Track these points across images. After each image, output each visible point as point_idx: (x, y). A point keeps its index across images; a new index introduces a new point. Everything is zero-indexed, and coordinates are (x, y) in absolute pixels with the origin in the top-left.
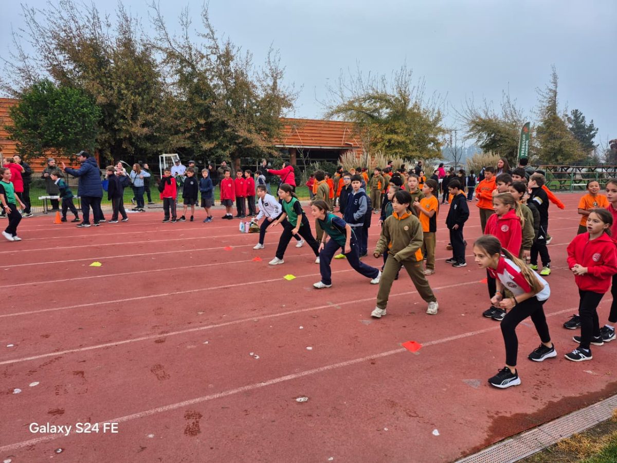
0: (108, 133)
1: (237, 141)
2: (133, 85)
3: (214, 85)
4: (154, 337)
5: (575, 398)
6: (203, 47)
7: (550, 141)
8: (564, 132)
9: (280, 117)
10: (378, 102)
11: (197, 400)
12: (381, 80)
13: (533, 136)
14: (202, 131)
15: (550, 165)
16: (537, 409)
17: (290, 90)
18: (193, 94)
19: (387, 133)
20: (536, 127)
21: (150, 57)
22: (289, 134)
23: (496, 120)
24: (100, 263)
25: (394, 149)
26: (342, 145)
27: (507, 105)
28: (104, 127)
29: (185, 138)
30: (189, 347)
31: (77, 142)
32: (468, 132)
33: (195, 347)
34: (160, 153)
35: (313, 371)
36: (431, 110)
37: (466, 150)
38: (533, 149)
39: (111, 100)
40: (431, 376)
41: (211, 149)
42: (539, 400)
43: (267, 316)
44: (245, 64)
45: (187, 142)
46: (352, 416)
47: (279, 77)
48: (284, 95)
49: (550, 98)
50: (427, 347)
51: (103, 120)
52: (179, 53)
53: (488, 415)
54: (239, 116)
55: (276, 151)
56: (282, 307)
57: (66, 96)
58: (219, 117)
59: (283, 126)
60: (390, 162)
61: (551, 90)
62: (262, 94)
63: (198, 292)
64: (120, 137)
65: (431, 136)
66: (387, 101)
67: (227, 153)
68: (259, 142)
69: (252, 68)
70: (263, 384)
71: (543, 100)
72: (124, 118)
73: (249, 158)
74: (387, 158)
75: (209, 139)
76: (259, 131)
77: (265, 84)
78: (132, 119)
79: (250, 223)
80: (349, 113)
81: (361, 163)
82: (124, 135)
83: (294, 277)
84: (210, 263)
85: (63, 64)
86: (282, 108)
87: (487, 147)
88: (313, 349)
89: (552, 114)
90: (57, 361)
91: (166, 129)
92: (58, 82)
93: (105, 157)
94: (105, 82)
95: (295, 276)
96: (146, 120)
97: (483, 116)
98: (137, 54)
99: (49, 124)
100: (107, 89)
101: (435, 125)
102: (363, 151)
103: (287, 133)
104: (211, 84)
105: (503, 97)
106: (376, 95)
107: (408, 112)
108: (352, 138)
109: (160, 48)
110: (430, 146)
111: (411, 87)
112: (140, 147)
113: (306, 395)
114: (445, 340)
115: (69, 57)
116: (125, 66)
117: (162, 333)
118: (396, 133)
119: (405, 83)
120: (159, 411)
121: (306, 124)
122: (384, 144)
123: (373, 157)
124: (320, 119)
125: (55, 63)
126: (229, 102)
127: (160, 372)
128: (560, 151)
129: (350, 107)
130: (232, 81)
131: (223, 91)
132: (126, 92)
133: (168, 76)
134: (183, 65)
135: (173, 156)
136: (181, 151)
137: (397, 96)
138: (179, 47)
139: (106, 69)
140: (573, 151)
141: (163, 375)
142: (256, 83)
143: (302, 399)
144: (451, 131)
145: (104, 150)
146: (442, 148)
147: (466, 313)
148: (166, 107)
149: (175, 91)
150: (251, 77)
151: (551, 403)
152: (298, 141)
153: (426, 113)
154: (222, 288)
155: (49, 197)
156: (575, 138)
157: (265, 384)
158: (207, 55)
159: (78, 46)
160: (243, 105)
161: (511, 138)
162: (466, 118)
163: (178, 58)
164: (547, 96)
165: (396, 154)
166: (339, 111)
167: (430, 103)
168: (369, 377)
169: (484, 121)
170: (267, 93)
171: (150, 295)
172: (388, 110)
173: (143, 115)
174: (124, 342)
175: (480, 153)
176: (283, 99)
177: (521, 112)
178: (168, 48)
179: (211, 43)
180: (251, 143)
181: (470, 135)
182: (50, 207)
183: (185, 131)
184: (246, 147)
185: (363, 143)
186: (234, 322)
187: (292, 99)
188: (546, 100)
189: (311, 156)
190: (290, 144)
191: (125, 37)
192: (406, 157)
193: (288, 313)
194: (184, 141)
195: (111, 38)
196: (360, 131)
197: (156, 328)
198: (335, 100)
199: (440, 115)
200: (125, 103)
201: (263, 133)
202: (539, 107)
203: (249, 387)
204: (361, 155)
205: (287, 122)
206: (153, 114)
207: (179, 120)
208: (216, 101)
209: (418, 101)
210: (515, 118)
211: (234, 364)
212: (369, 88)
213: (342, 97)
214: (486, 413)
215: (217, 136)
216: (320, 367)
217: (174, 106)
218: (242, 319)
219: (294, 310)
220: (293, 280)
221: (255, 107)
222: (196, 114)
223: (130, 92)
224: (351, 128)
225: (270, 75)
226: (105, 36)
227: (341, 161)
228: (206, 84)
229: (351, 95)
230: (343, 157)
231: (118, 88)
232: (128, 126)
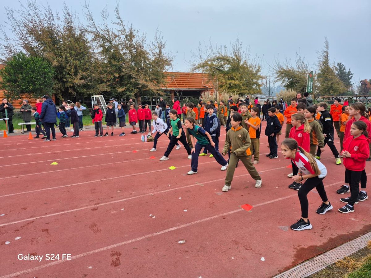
0: (60, 84)
1: (138, 87)
2: (74, 54)
3: (123, 53)
4: (91, 207)
5: (345, 235)
6: (116, 31)
7: (325, 82)
8: (334, 76)
9: (164, 71)
10: (222, 61)
11: (118, 244)
12: (224, 48)
13: (315, 79)
14: (117, 81)
15: (326, 96)
16: (322, 243)
17: (169, 55)
18: (111, 59)
19: (229, 80)
20: (317, 74)
21: (84, 37)
23: (293, 70)
24: (57, 162)
25: (233, 89)
26: (202, 87)
27: (299, 61)
28: (57, 80)
30: (112, 212)
31: (41, 89)
32: (277, 78)
33: (116, 212)
34: (91, 95)
35: (188, 225)
36: (254, 65)
37: (276, 89)
38: (315, 87)
39: (61, 64)
40: (259, 225)
41: (123, 92)
42: (324, 237)
43: (159, 192)
44: (142, 40)
45: (109, 88)
46: (212, 251)
47: (163, 47)
48: (166, 58)
49: (324, 56)
50: (256, 207)
51: (57, 76)
52: (102, 34)
53: (294, 247)
54: (139, 71)
55: (162, 92)
56: (168, 186)
57: (34, 62)
58: (127, 73)
59: (166, 77)
61: (325, 52)
62: (153, 58)
63: (117, 178)
64: (67, 86)
65: (255, 81)
66: (228, 60)
67: (133, 94)
68: (152, 87)
69: (146, 42)
70: (158, 233)
71: (320, 57)
72: (70, 75)
73: (146, 97)
74: (229, 94)
75: (121, 86)
76: (151, 80)
77: (154, 52)
78: (75, 75)
79: (148, 136)
80: (206, 68)
81: (213, 98)
82: (70, 84)
84: (124, 161)
85: (31, 42)
86: (165, 66)
87: (288, 87)
88: (187, 211)
89: (326, 66)
90: (31, 223)
91: (95, 80)
92: (29, 54)
93: (58, 98)
94: (57, 53)
95: (176, 167)
96: (83, 75)
97: (285, 68)
98: (77, 36)
99: (24, 79)
101: (257, 74)
102: (214, 91)
103: (169, 81)
104: (122, 53)
105: (297, 56)
106: (221, 57)
107: (240, 67)
108: (207, 83)
109: (90, 32)
110: (254, 86)
111: (242, 52)
112: (80, 91)
113: (184, 239)
114: (266, 203)
115: (35, 38)
116: (69, 43)
117: (96, 204)
118: (234, 79)
119: (238, 49)
120: (95, 252)
123: (220, 94)
125: (26, 42)
126: (133, 63)
127: (95, 228)
128: (331, 88)
129: (206, 64)
130: (134, 51)
131: (129, 57)
132: (70, 58)
133: (96, 48)
134: (105, 41)
135: (100, 97)
136: (105, 93)
137: (234, 57)
138: (102, 30)
139: (58, 45)
140: (339, 87)
141: (97, 230)
142: (150, 52)
143: (182, 242)
144: (266, 77)
145: (57, 94)
146: (261, 88)
147: (279, 186)
148: (95, 67)
149: (100, 57)
150: (146, 48)
151: (331, 239)
152: (175, 85)
153: (251, 67)
154: (131, 176)
155: (25, 123)
156: (340, 79)
158: (119, 35)
159: (40, 31)
160: (141, 65)
161: (302, 80)
162: (275, 69)
163: (101, 38)
165: (234, 92)
166: (199, 67)
167: (254, 61)
168: (222, 227)
169: (286, 71)
170: (156, 57)
171: (88, 181)
172: (229, 66)
174: (72, 210)
175: (284, 90)
176: (165, 60)
177: (307, 65)
178: (95, 32)
179: (121, 28)
180: (147, 87)
181: (278, 79)
182: (26, 130)
183: (107, 81)
184: (144, 90)
185: (214, 86)
186: (139, 196)
187: (171, 61)
188: (322, 57)
189: (183, 95)
190: (171, 87)
191: (69, 26)
192: (240, 94)
193: (172, 190)
194: (106, 88)
195: (60, 26)
196: (212, 78)
197: (92, 201)
198: (197, 60)
199: (259, 68)
200: (69, 65)
201: (154, 81)
202: (318, 62)
203: (150, 235)
204: (213, 93)
205: (168, 75)
206: (87, 71)
207: (103, 75)
208: (125, 63)
209: (246, 60)
210: (304, 68)
211: (140, 222)
212: (217, 53)
213: (201, 58)
214: (292, 246)
215: (126, 84)
216: (192, 222)
217: (100, 66)
218: (144, 194)
219: (175, 188)
220: (175, 169)
221: (149, 66)
222: (113, 71)
223: (72, 59)
224: (207, 77)
225: (157, 46)
226: (57, 25)
227: (201, 97)
228: (118, 53)
229: (207, 58)
230: (202, 95)
231: (65, 56)
232: (72, 79)
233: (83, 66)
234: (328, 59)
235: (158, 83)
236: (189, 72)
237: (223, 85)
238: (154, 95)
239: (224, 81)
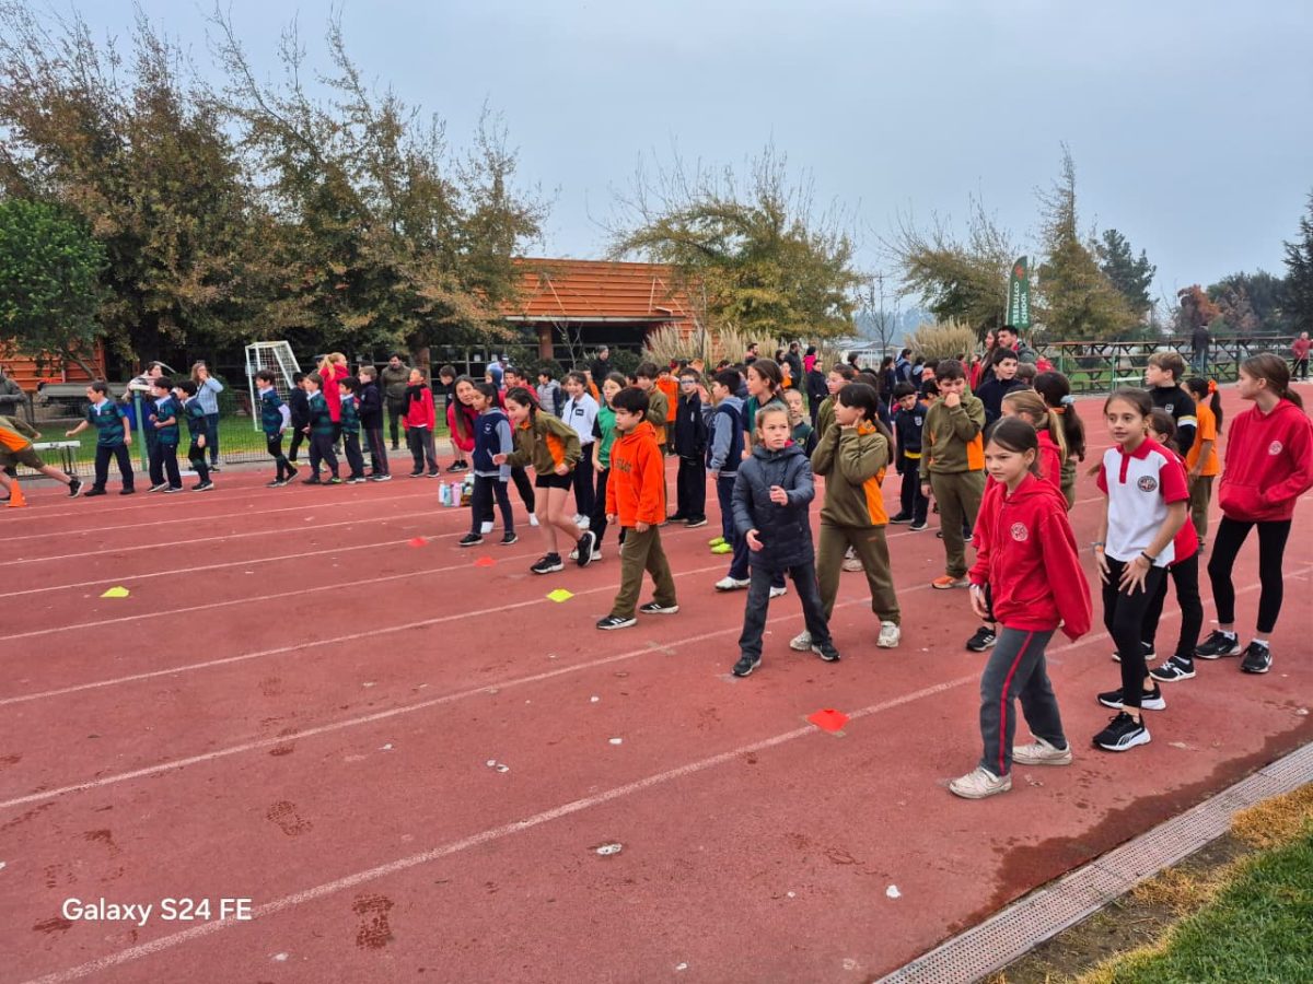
0: (124, 301)
1: (421, 311)
2: (177, 192)
3: (362, 189)
4: (268, 742)
5: (1158, 798)
6: (332, 107)
7: (1067, 293)
8: (1092, 276)
9: (513, 255)
10: (719, 221)
11: (379, 871)
12: (724, 176)
13: (1033, 285)
14: (341, 289)
16: (1087, 827)
17: (532, 198)
18: (317, 209)
19: (742, 286)
20: (1037, 267)
21: (216, 131)
22: (534, 292)
23: (958, 254)
24: (126, 588)
25: (759, 318)
26: (650, 314)
27: (979, 222)
28: (114, 288)
29: (302, 308)
30: (348, 759)
31: (50, 322)
32: (905, 280)
33: (363, 757)
34: (245, 342)
35: (630, 788)
36: (829, 236)
37: (902, 319)
38: (1035, 312)
39: (128, 228)
40: (873, 777)
41: (363, 328)
42: (1091, 807)
43: (516, 682)
44: (430, 143)
45: (312, 314)
46: (719, 874)
47: (507, 170)
48: (520, 208)
49: (1061, 208)
50: (858, 719)
51: (111, 272)
52: (281, 120)
53: (994, 846)
54: (422, 254)
55: (508, 329)
56: (550, 659)
57: (21, 218)
58: (378, 260)
59: (520, 274)
61: (1062, 191)
62: (471, 207)
63: (358, 639)
64: (152, 308)
65: (832, 291)
66: (739, 219)
67: (400, 335)
68: (470, 309)
69: (447, 152)
70: (522, 825)
71: (1048, 211)
72: (162, 267)
73: (449, 347)
74: (745, 335)
75: (357, 308)
76: (469, 286)
77: (476, 185)
78: (179, 267)
79: (463, 485)
80: (661, 244)
81: (691, 349)
82: (162, 303)
83: (570, 595)
84: (381, 576)
85: (10, 147)
86: (516, 235)
87: (944, 311)
88: (623, 742)
89: (1068, 239)
90: (46, 810)
91: (258, 287)
93: (119, 355)
94: (112, 187)
95: (571, 592)
96: (211, 269)
97: (933, 247)
98: (185, 125)
100: (117, 202)
101: (838, 268)
102: (694, 326)
103: (531, 291)
104: (357, 188)
105: (971, 206)
106: (715, 206)
107: (782, 242)
108: (669, 297)
109: (238, 111)
110: (829, 310)
111: (785, 190)
112: (200, 328)
113: (617, 840)
114: (894, 703)
115: (24, 132)
116: (157, 149)
117: (285, 733)
118: (760, 285)
119: (773, 181)
120: (295, 901)
121: (571, 271)
122: (737, 309)
123: (716, 338)
124: (599, 259)
126: (398, 225)
127: (291, 820)
128: (1086, 313)
129: (662, 232)
130: (403, 181)
131: (386, 204)
132: (162, 207)
133: (258, 171)
134: (292, 146)
135: (277, 347)
136: (294, 335)
137: (759, 207)
138: (280, 106)
139: (113, 158)
140: (1110, 313)
141: (295, 824)
142: (461, 187)
143: (610, 849)
144: (871, 278)
145: (115, 339)
146: (853, 314)
147: (932, 645)
148: (256, 240)
149: (275, 204)
150: (445, 173)
151: (1114, 813)
152: (553, 307)
153: (818, 243)
154: (411, 628)
156: (1114, 286)
157: (527, 824)
158: (345, 125)
159: (45, 108)
160: (430, 231)
161: (989, 290)
162: (899, 252)
163: (279, 132)
164: (1057, 203)
165: (763, 328)
166: (639, 241)
167: (827, 220)
168: (746, 790)
169: (935, 257)
170: (483, 204)
171: (249, 653)
172: (742, 239)
175: (931, 322)
176: (518, 217)
177: (1006, 239)
178: (255, 111)
179: (351, 98)
180: (452, 313)
181: (909, 286)
183: (302, 289)
184: (441, 321)
185: (693, 308)
186: (445, 699)
187: (538, 217)
188: (1053, 211)
189: (585, 339)
190: (539, 313)
191: (155, 87)
192: (783, 335)
193: (563, 671)
194: (301, 314)
195: (122, 88)
196: (687, 280)
197: (270, 722)
198: (630, 218)
199: (846, 246)
200: (160, 233)
201: (478, 290)
202: (1043, 226)
203: (493, 834)
204: (690, 334)
205: (530, 268)
206: (225, 255)
207: (286, 267)
208: (368, 223)
209: (800, 218)
210: (996, 249)
211: (454, 788)
212: (699, 191)
213: (644, 211)
214: (990, 844)
215: (375, 299)
216: (642, 778)
217: (275, 236)
218: (462, 691)
219: (575, 664)
220: (568, 600)
221: (458, 235)
222: (325, 254)
223: (171, 209)
224: (668, 278)
225: (486, 167)
226: (108, 84)
227: (650, 347)
228: (343, 187)
229: (664, 208)
230: (653, 339)
231: (143, 198)
232: (169, 284)
233: (213, 234)
234: (1075, 216)
235: (493, 296)
236: (605, 259)
237: (725, 306)
238: (479, 340)
239: (726, 293)
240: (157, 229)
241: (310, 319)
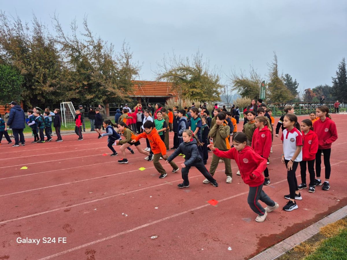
0: (29, 91)
1: (107, 94)
2: (43, 63)
3: (92, 62)
4: (63, 208)
5: (300, 224)
6: (84, 41)
7: (276, 90)
8: (282, 86)
9: (131, 80)
10: (185, 71)
11: (92, 243)
12: (186, 60)
13: (267, 88)
14: (86, 88)
15: (276, 103)
16: (281, 231)
17: (136, 65)
18: (80, 68)
19: (191, 88)
20: (268, 83)
21: (54, 47)
22: (137, 89)
23: (247, 80)
24: (27, 167)
25: (195, 96)
26: (167, 95)
27: (252, 72)
28: (26, 88)
29: (76, 93)
30: (85, 213)
31: (9, 96)
32: (233, 86)
33: (89, 212)
34: (60, 102)
35: (159, 221)
36: (214, 75)
37: (233, 97)
38: (267, 95)
39: (30, 72)
40: (225, 218)
41: (91, 98)
42: (282, 226)
43: (130, 192)
44: (110, 51)
45: (78, 95)
46: (183, 244)
47: (130, 58)
48: (133, 68)
49: (274, 68)
50: (221, 202)
51: (25, 84)
52: (71, 45)
54: (107, 79)
55: (130, 99)
56: (139, 186)
57: (2, 69)
58: (96, 81)
59: (133, 85)
60: (193, 104)
61: (274, 64)
62: (120, 67)
63: (88, 180)
64: (36, 93)
65: (215, 89)
66: (190, 71)
67: (101, 100)
68: (120, 94)
69: (114, 53)
70: (131, 230)
71: (270, 69)
72: (39, 82)
73: (114, 103)
75: (90, 93)
76: (119, 88)
77: (122, 62)
78: (43, 82)
80: (170, 77)
81: (178, 104)
82: (39, 92)
84: (95, 164)
86: (132, 75)
87: (243, 95)
88: (158, 208)
89: (276, 76)
91: (64, 88)
93: (27, 105)
94: (26, 62)
95: (145, 168)
96: (52, 83)
97: (240, 78)
98: (46, 46)
100: (27, 65)
101: (216, 83)
102: (178, 98)
103: (136, 89)
104: (90, 62)
105: (250, 68)
106: (184, 67)
107: (201, 77)
108: (172, 91)
109: (59, 42)
110: (214, 94)
111: (202, 63)
112: (49, 98)
113: (156, 234)
114: (230, 198)
115: (3, 47)
116: (38, 52)
117: (68, 205)
118: (196, 88)
119: (199, 61)
120: (69, 251)
121: (146, 84)
122: (190, 94)
123: (184, 101)
124: (154, 81)
126: (101, 72)
127: (68, 229)
128: (281, 96)
129: (170, 74)
130: (103, 60)
131: (98, 66)
132: (39, 67)
133: (65, 58)
134: (74, 51)
135: (69, 103)
136: (73, 100)
137: (195, 68)
138: (71, 41)
139: (26, 54)
140: (287, 95)
141: (70, 230)
142: (116, 61)
143: (154, 237)
144: (224, 86)
145: (26, 101)
146: (220, 95)
147: (240, 183)
148: (64, 75)
149: (69, 66)
150: (114, 58)
151: (288, 227)
152: (142, 93)
153: (211, 77)
154: (102, 178)
156: (288, 88)
158: (87, 46)
159: (9, 41)
160: (109, 73)
161: (255, 89)
162: (232, 79)
163: (70, 48)
164: (273, 67)
165: (196, 99)
166: (164, 76)
167: (213, 71)
168: (191, 221)
169: (241, 81)
170: (123, 66)
171: (59, 184)
172: (191, 76)
173: (50, 80)
174: (44, 212)
175: (240, 97)
176: (133, 70)
177: (260, 76)
178: (64, 42)
179: (89, 39)
180: (115, 95)
181: (235, 88)
183: (76, 88)
184: (112, 97)
185: (178, 94)
186: (111, 196)
187: (138, 70)
188: (272, 69)
189: (150, 101)
190: (138, 95)
191: (38, 36)
192: (202, 101)
193: (143, 189)
194: (75, 95)
195: (29, 36)
196: (176, 87)
197: (64, 203)
198: (162, 70)
199: (218, 78)
200: (38, 74)
201: (122, 89)
202: (269, 73)
203: (123, 233)
204: (178, 100)
205: (135, 83)
206: (56, 79)
207: (72, 82)
208: (93, 71)
209: (206, 70)
210: (257, 79)
211: (113, 221)
212: (180, 64)
213: (166, 69)
214: (255, 236)
215: (95, 91)
216: (163, 218)
217: (69, 74)
218: (115, 194)
219: (146, 187)
220: (144, 170)
221: (117, 75)
222: (82, 79)
223: (42, 67)
224: (171, 86)
225: (124, 57)
226: (26, 35)
227: (167, 104)
228: (87, 62)
229: (171, 68)
230: (168, 102)
231: (34, 65)
232: (40, 87)
234: (277, 70)
235: (126, 90)
237: (187, 93)
238: (122, 102)
239: (187, 90)
240: (38, 72)
241: (78, 96)
